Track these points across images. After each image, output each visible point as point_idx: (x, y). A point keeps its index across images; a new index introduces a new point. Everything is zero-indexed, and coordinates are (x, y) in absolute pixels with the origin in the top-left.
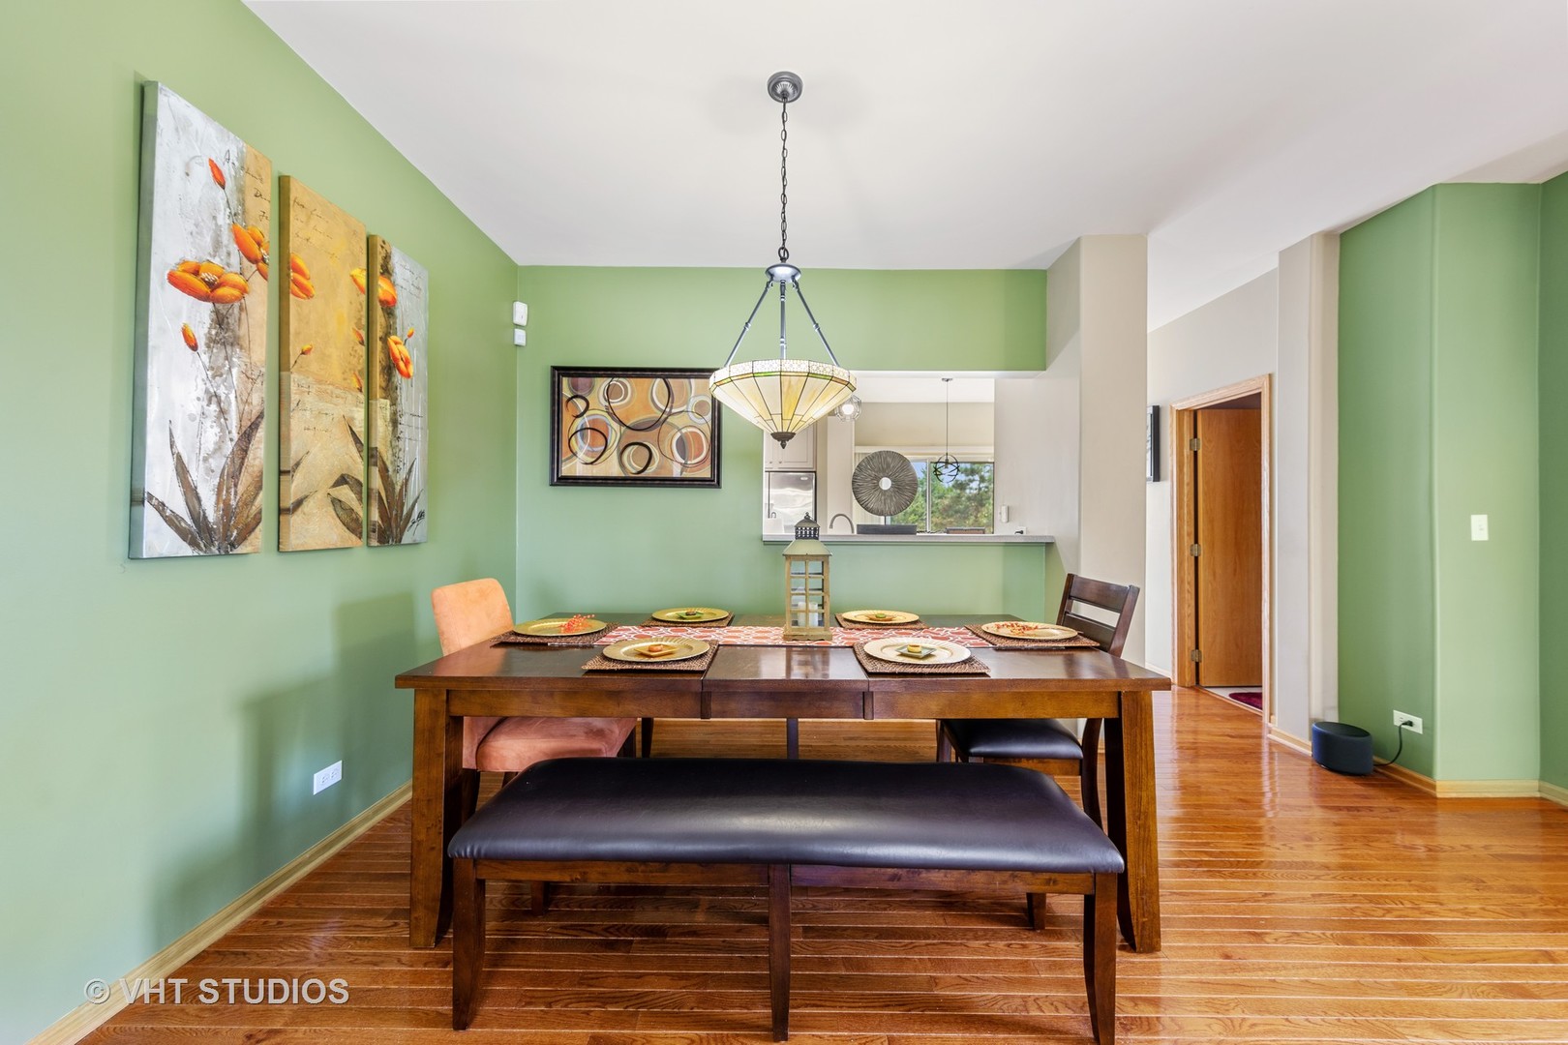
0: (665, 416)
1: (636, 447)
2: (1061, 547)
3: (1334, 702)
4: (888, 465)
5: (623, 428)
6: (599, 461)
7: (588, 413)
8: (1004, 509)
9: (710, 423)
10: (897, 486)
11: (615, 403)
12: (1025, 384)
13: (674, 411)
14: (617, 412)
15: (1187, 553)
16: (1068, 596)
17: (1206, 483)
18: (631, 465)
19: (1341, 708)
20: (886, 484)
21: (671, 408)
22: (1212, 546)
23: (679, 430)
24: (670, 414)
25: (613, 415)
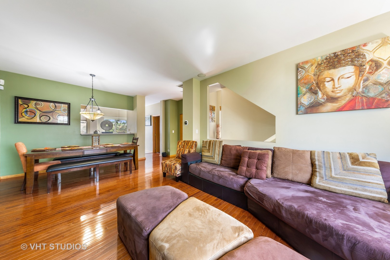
0: (54, 111)
1: (45, 116)
2: (135, 135)
3: (164, 150)
4: (107, 123)
5: (41, 112)
6: (33, 118)
7: (29, 108)
8: (128, 129)
9: (67, 113)
10: (109, 126)
11: (38, 107)
12: (131, 112)
13: (57, 110)
14: (39, 109)
15: (154, 135)
16: (133, 140)
17: (156, 126)
18: (43, 120)
19: (165, 151)
20: (107, 125)
21: (56, 109)
22: (157, 134)
23: (58, 114)
24: (56, 110)
25: (37, 109)
